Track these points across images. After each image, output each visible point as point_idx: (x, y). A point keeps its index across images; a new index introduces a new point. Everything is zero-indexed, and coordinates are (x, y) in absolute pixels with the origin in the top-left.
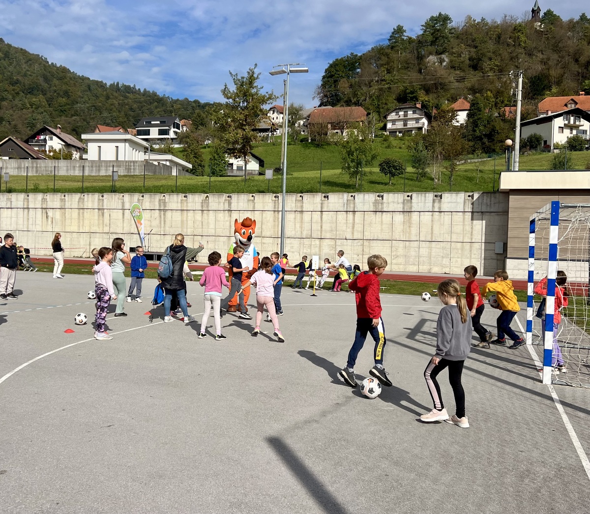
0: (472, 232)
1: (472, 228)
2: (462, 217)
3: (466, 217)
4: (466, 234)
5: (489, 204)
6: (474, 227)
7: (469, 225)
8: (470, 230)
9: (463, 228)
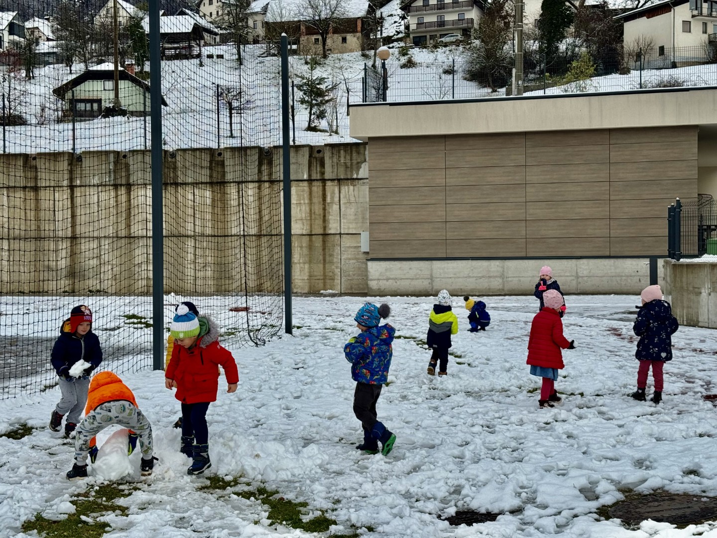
0: (324, 216)
1: (324, 209)
2: (306, 189)
3: (315, 189)
4: (315, 219)
5: (349, 164)
6: (327, 208)
7: (320, 203)
8: (321, 212)
9: (311, 210)
